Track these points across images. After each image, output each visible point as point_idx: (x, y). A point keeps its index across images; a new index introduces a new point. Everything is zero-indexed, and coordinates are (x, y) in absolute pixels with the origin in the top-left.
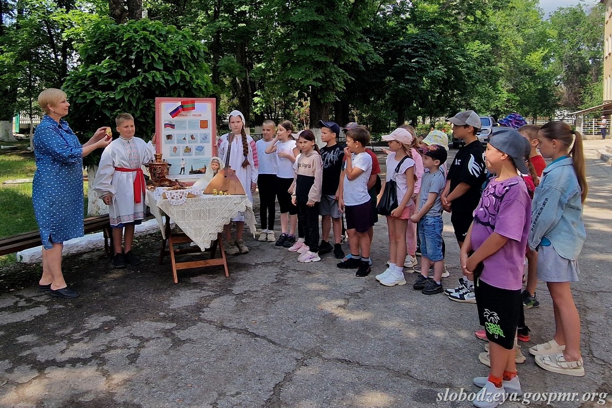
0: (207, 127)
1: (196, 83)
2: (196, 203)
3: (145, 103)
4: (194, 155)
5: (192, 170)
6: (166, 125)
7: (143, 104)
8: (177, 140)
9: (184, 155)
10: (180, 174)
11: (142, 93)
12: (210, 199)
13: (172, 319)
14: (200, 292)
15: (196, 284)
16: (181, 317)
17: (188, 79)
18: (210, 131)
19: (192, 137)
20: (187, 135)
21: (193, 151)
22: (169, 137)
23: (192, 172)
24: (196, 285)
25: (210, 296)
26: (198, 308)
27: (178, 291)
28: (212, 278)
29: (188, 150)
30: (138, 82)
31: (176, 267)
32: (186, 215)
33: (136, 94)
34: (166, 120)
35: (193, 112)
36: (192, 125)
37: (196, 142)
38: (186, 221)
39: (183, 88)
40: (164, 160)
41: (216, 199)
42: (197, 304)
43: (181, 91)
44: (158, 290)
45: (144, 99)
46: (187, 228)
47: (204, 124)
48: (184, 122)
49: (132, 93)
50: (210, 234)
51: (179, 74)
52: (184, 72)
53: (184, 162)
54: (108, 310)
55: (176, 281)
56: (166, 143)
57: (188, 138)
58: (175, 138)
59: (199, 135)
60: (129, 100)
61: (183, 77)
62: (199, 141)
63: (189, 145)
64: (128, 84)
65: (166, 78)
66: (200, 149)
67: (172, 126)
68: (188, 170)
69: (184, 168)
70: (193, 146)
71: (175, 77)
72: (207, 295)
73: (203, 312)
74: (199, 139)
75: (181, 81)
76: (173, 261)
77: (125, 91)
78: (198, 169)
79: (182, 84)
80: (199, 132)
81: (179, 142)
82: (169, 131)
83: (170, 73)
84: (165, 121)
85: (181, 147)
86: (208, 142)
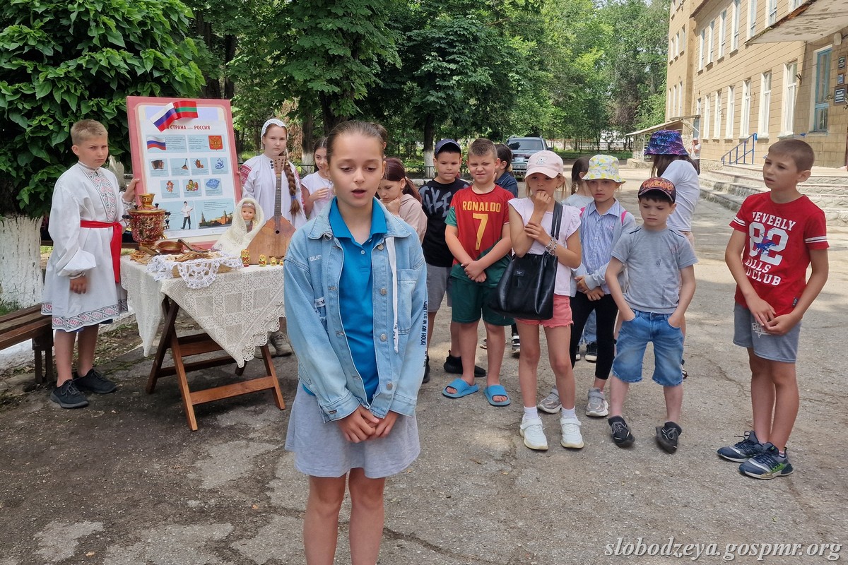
0: (221, 148)
1: (180, 74)
2: (233, 282)
3: (93, 106)
4: (203, 195)
5: (204, 220)
6: (151, 144)
7: (88, 107)
8: (172, 169)
9: (186, 195)
10: (183, 228)
11: (86, 88)
12: (256, 274)
13: (221, 514)
14: (247, 446)
15: (231, 428)
16: (235, 507)
17: (167, 66)
18: (227, 153)
19: (198, 164)
20: (189, 161)
21: (203, 187)
22: (157, 164)
23: (204, 224)
24: (234, 433)
25: (269, 452)
26: (258, 481)
27: (205, 447)
28: (256, 413)
29: (193, 186)
30: (79, 67)
31: (190, 400)
32: (215, 305)
33: (76, 90)
34: (150, 136)
35: (194, 122)
36: (195, 144)
37: (206, 172)
38: (215, 316)
39: (158, 80)
40: (157, 205)
41: (268, 273)
42: (253, 472)
43: (154, 86)
44: (164, 451)
45: (90, 98)
46: (216, 327)
47: (215, 142)
48: (181, 138)
49: (68, 87)
50: (254, 336)
51: (152, 57)
52: (159, 54)
53: (188, 208)
54: (78, 508)
55: (195, 427)
56: (153, 175)
57: (191, 166)
58: (168, 166)
59: (209, 161)
60: (63, 100)
61: (158, 64)
62: (210, 171)
63: (195, 178)
64: (61, 71)
65: (129, 61)
66: (213, 184)
67: (162, 146)
68: (196, 221)
69: (189, 218)
70: (202, 179)
71: (144, 60)
72: (262, 451)
73: (272, 490)
74: (209, 166)
75: (154, 68)
76: (186, 390)
77: (53, 83)
78: (214, 219)
79: (156, 74)
80: (209, 156)
81: (176, 172)
82: (157, 154)
83: (137, 53)
84: (148, 136)
85: (181, 181)
86: (226, 172)
